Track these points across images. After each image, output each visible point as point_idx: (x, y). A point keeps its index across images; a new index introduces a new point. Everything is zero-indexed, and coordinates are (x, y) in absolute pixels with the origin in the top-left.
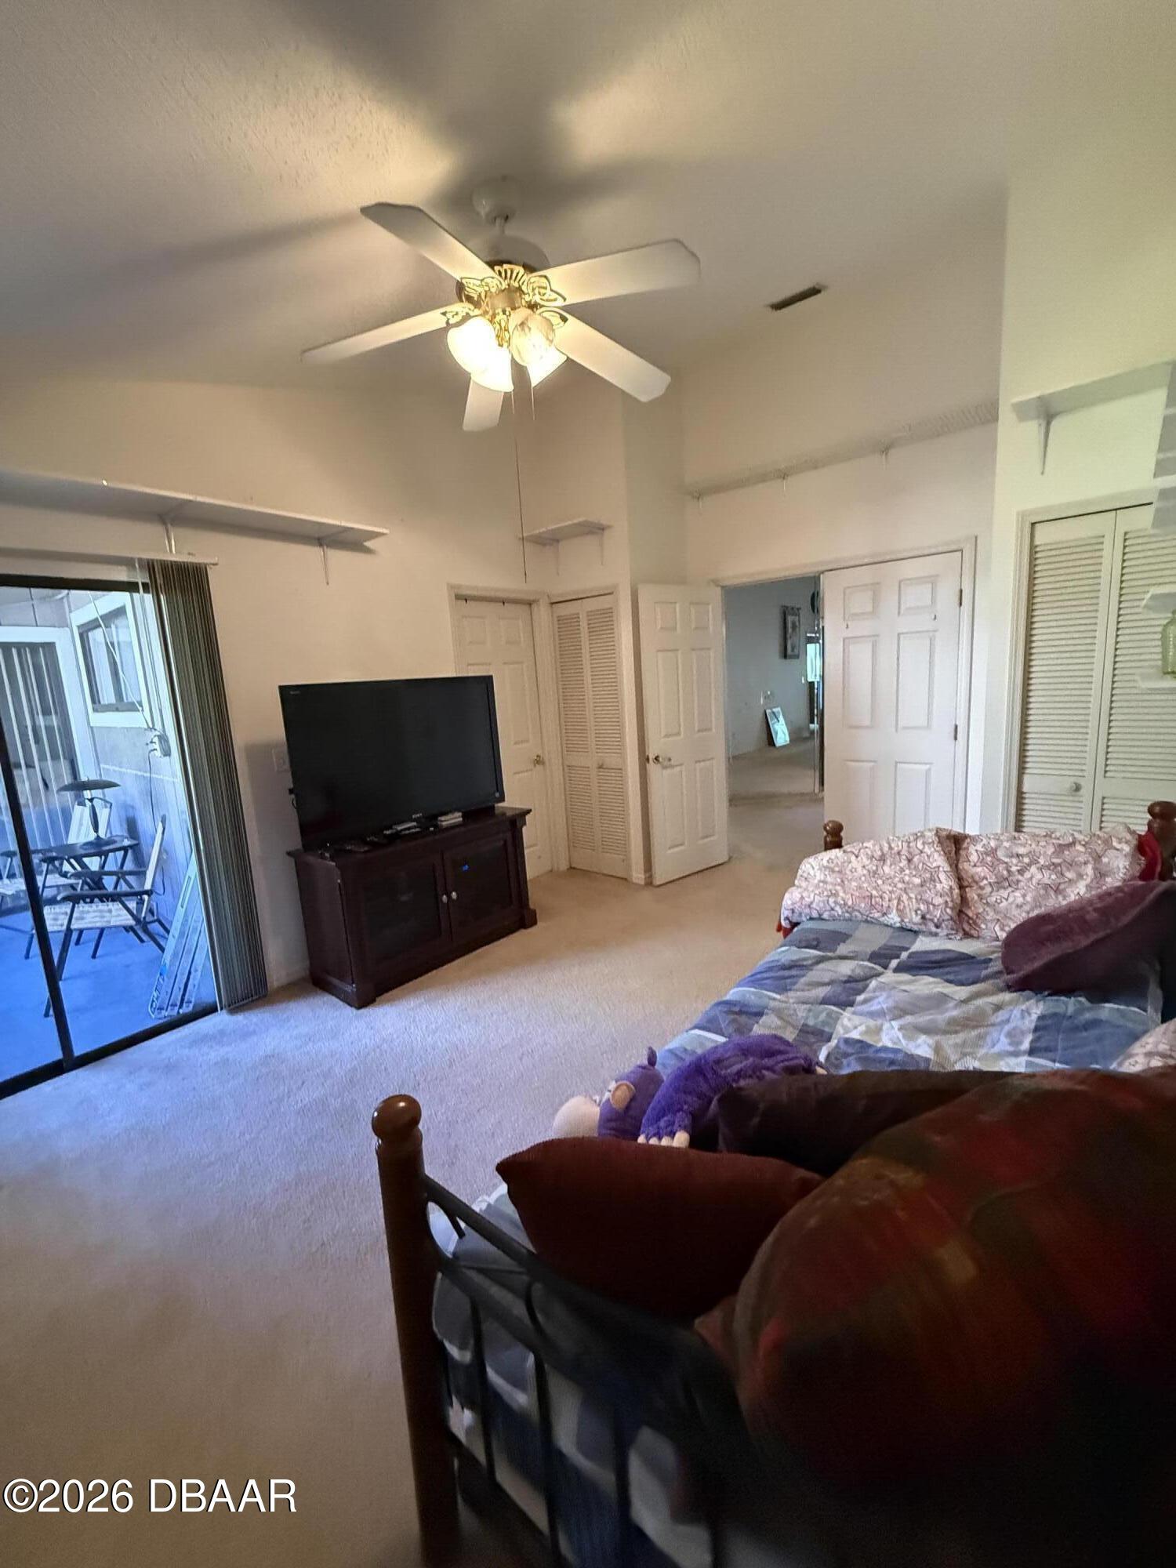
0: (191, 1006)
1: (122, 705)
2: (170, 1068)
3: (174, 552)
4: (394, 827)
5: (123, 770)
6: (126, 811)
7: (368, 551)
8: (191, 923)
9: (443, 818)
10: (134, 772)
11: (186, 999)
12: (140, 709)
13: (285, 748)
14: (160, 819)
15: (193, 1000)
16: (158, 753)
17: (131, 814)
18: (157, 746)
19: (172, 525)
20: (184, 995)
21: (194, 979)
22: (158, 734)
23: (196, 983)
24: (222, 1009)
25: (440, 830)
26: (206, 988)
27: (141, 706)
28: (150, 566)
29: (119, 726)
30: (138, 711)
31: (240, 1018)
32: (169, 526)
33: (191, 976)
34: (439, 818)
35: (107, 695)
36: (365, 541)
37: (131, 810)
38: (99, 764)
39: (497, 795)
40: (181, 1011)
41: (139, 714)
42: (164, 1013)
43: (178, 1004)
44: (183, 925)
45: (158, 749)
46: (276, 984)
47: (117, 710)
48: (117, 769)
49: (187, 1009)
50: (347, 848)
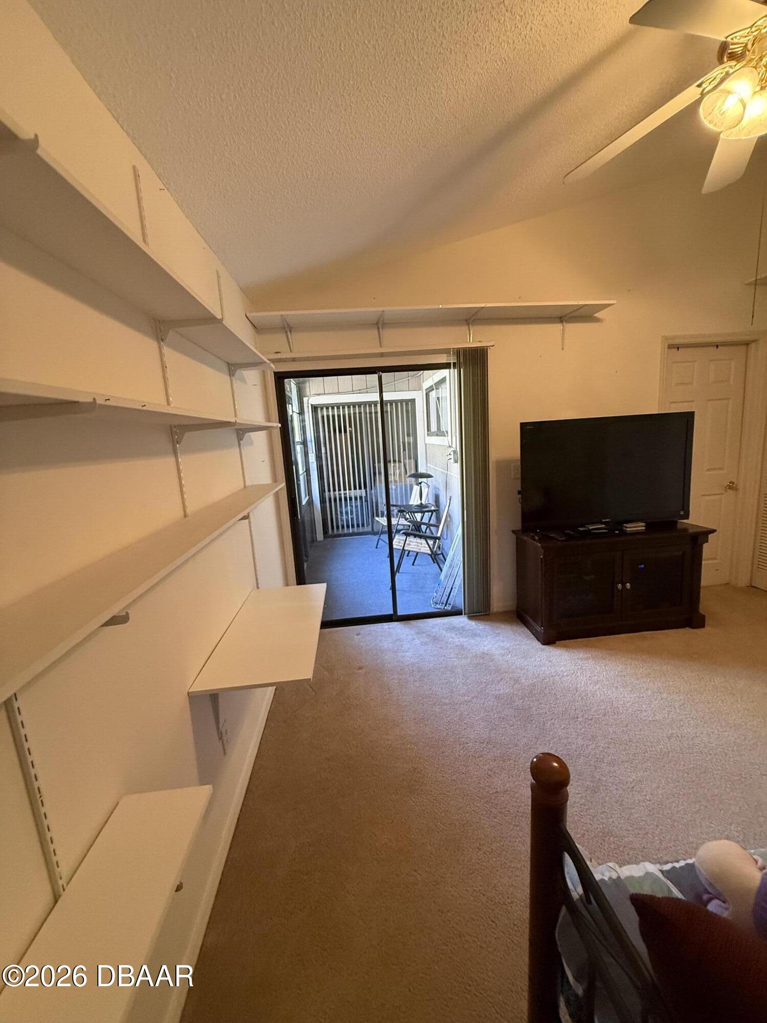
0: (451, 606)
1: (440, 433)
2: (435, 639)
3: (471, 341)
4: (587, 526)
5: (436, 468)
6: (436, 491)
7: (598, 320)
8: (456, 561)
9: (628, 525)
10: (441, 470)
11: (448, 603)
12: (446, 435)
13: (519, 463)
14: (449, 498)
15: (452, 603)
16: (452, 461)
17: (437, 493)
18: (452, 457)
19: (472, 325)
20: (448, 599)
21: (454, 592)
22: (453, 449)
23: (455, 595)
24: (465, 614)
25: (623, 533)
26: (458, 599)
27: (447, 433)
28: (458, 352)
29: (437, 444)
30: (445, 436)
31: (473, 623)
32: (471, 326)
33: (453, 591)
34: (625, 525)
35: (434, 428)
36: (595, 313)
37: (437, 490)
38: (427, 464)
39: (682, 513)
40: (446, 608)
41: (446, 438)
42: (438, 606)
43: (445, 603)
44: (452, 561)
45: (453, 458)
46: (495, 610)
47: (437, 435)
48: (434, 467)
49: (448, 608)
50: (551, 535)
